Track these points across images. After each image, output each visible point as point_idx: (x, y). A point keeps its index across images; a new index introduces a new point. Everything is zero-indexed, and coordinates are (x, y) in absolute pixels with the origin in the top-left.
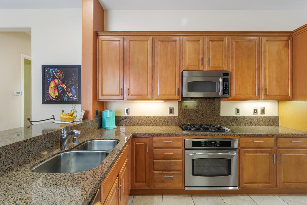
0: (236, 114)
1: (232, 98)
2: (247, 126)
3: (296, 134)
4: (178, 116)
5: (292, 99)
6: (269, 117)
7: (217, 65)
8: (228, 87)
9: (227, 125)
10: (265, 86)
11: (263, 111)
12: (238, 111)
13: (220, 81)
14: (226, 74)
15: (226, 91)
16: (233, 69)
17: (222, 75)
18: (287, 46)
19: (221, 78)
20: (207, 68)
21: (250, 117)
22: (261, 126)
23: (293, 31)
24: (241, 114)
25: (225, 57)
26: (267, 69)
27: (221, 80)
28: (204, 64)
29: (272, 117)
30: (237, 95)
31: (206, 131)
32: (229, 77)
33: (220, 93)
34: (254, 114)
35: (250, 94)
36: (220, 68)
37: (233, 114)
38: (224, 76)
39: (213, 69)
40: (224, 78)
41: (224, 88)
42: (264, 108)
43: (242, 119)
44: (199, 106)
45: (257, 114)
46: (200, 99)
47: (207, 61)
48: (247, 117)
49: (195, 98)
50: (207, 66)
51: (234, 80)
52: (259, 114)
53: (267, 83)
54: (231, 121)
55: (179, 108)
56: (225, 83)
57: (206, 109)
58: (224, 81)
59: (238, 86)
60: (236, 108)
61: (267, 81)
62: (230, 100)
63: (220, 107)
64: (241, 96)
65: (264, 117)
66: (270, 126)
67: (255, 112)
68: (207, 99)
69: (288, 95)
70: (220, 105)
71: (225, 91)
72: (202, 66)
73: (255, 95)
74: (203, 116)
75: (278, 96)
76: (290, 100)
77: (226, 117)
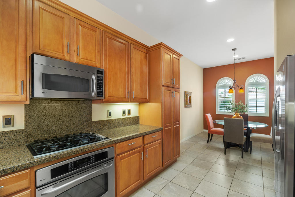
0: (108, 117)
1: (106, 100)
2: (117, 128)
3: (154, 130)
4: (24, 128)
5: (149, 102)
6: (134, 117)
7: (89, 59)
8: (102, 88)
9: (100, 131)
10: (133, 89)
11: (129, 112)
12: (109, 114)
13: (93, 79)
14: (100, 72)
15: (100, 93)
16: (106, 68)
17: (95, 72)
18: (146, 58)
19: (95, 76)
20: (75, 59)
21: (120, 119)
22: (128, 126)
23: (149, 46)
24: (113, 117)
25: (98, 52)
26: (134, 74)
27: (94, 77)
28: (71, 53)
29: (135, 117)
30: (110, 97)
31: (75, 146)
32: (103, 76)
33: (93, 94)
34: (123, 116)
35: (122, 96)
36: (92, 64)
37: (105, 117)
38: (97, 73)
39: (84, 62)
40: (97, 76)
41: (97, 87)
42: (130, 109)
43: (113, 122)
44: (64, 111)
45: (125, 115)
46: (64, 100)
47: (75, 50)
48: (117, 119)
49: (57, 100)
50: (75, 57)
51: (108, 80)
52: (127, 116)
53: (134, 87)
54: (103, 125)
55: (26, 115)
56: (99, 82)
57: (74, 114)
58: (98, 80)
59: (112, 87)
60: (108, 111)
61: (134, 85)
62: (103, 102)
63: (92, 111)
64: (115, 98)
65: (130, 117)
66: (134, 125)
67: (124, 114)
68: (75, 100)
69: (147, 98)
70: (91, 108)
71: (99, 91)
72: (69, 55)
73: (126, 97)
74: (69, 124)
75: (141, 99)
76: (147, 102)
77: (98, 121)
